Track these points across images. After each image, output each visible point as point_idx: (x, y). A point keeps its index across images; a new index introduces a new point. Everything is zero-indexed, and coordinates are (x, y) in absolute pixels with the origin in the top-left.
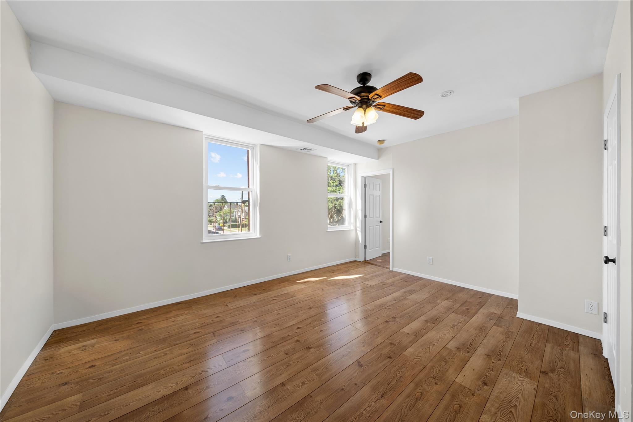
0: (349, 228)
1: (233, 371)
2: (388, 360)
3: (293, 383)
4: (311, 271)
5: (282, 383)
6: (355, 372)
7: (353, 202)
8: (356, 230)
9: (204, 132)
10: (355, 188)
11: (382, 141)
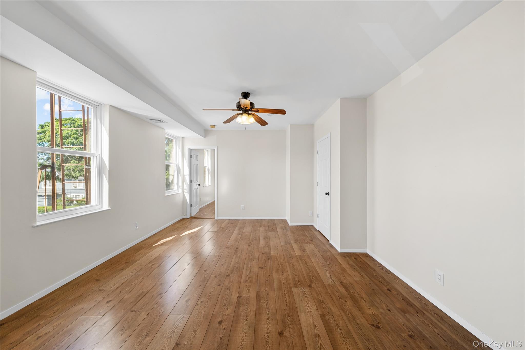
0: (177, 192)
1: (198, 313)
2: (269, 260)
3: (243, 293)
4: (154, 234)
5: (238, 296)
6: (263, 272)
7: (181, 169)
8: (183, 192)
9: (37, 73)
10: (182, 158)
11: (213, 126)
